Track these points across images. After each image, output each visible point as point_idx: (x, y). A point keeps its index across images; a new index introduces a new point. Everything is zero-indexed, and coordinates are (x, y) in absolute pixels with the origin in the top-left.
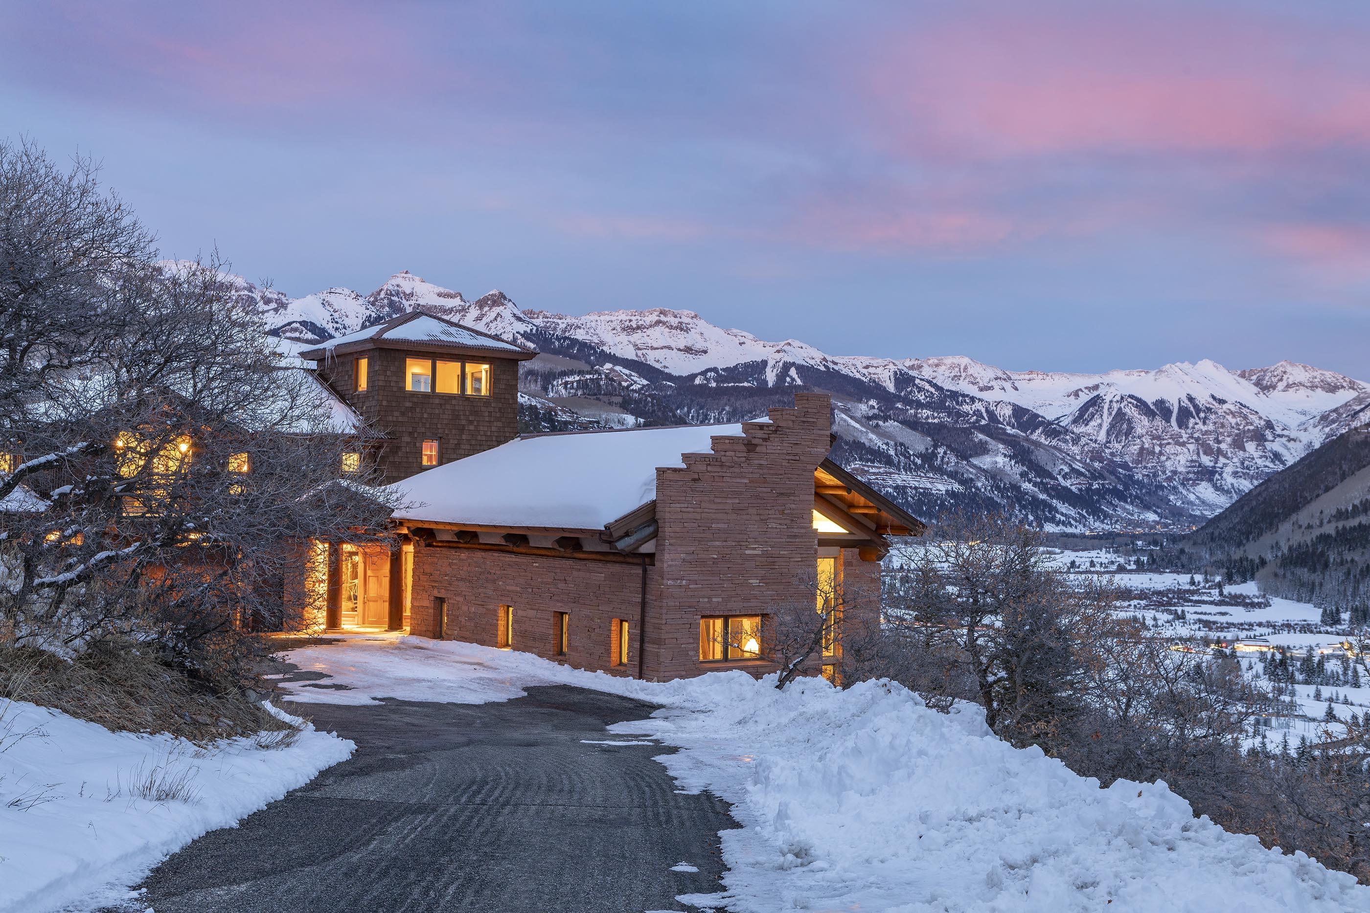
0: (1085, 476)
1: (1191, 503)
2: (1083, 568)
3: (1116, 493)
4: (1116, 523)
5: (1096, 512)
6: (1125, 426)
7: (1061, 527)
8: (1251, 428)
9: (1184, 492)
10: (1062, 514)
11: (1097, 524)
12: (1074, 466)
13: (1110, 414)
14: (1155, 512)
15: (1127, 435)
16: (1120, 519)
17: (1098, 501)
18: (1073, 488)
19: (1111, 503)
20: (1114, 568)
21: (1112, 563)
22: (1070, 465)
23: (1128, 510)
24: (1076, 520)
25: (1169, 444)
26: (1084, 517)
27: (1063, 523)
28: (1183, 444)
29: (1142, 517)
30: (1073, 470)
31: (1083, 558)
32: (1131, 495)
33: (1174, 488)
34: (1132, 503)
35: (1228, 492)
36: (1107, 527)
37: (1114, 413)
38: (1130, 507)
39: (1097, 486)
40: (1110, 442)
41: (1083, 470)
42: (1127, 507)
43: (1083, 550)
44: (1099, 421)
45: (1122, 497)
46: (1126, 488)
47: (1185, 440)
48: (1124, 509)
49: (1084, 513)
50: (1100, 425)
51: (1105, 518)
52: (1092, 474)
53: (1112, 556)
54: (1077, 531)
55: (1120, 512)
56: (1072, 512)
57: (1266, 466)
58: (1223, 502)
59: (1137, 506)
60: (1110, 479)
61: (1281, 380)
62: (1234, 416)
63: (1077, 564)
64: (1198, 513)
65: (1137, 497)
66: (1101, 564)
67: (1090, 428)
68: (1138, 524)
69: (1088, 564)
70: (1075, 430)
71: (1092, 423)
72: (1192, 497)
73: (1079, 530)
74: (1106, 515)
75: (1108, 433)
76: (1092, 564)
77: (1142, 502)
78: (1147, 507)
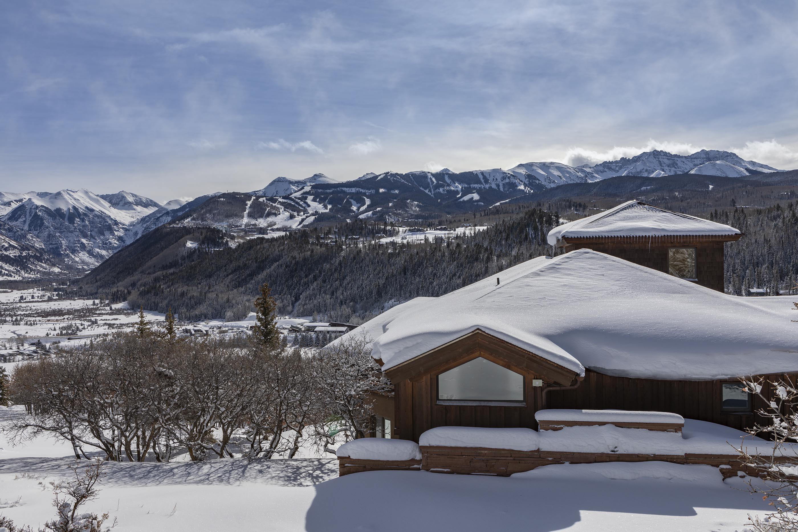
0: (18, 249)
1: (77, 262)
2: (27, 300)
3: (35, 257)
4: (37, 274)
5: (25, 268)
6: (39, 222)
7: (5, 277)
8: (107, 224)
9: (73, 256)
10: (6, 270)
11: (26, 275)
12: (11, 243)
13: (31, 215)
14: (58, 267)
15: (40, 227)
16: (39, 271)
17: (26, 262)
18: (11, 255)
19: (34, 263)
20: (46, 298)
21: (44, 296)
22: (9, 243)
23: (43, 266)
24: (13, 272)
25: (64, 231)
26: (19, 271)
27: (7, 275)
28: (72, 232)
29: (51, 270)
30: (10, 245)
31: (27, 293)
32: (44, 258)
33: (68, 254)
34: (45, 263)
35: (94, 256)
36: (32, 276)
37: (33, 215)
38: (44, 265)
39: (25, 254)
40: (31, 230)
41: (16, 246)
42: (43, 265)
43: (24, 290)
44: (24, 219)
45: (40, 259)
46: (41, 255)
47: (73, 230)
48: (41, 266)
49: (18, 269)
50: (25, 222)
51: (31, 271)
52: (22, 247)
53: (41, 293)
54: (16, 279)
55: (39, 268)
56: (12, 268)
57: (115, 243)
58: (94, 263)
59: (48, 264)
60: (32, 250)
61: (121, 201)
62: (98, 218)
63: (24, 297)
64: (80, 267)
65: (48, 260)
66: (38, 296)
67: (18, 223)
68: (49, 273)
69: (31, 297)
70: (10, 223)
71: (20, 220)
72: (77, 259)
73: (17, 278)
74: (32, 270)
75: (30, 226)
76: (33, 297)
77: (50, 262)
78: (54, 265)
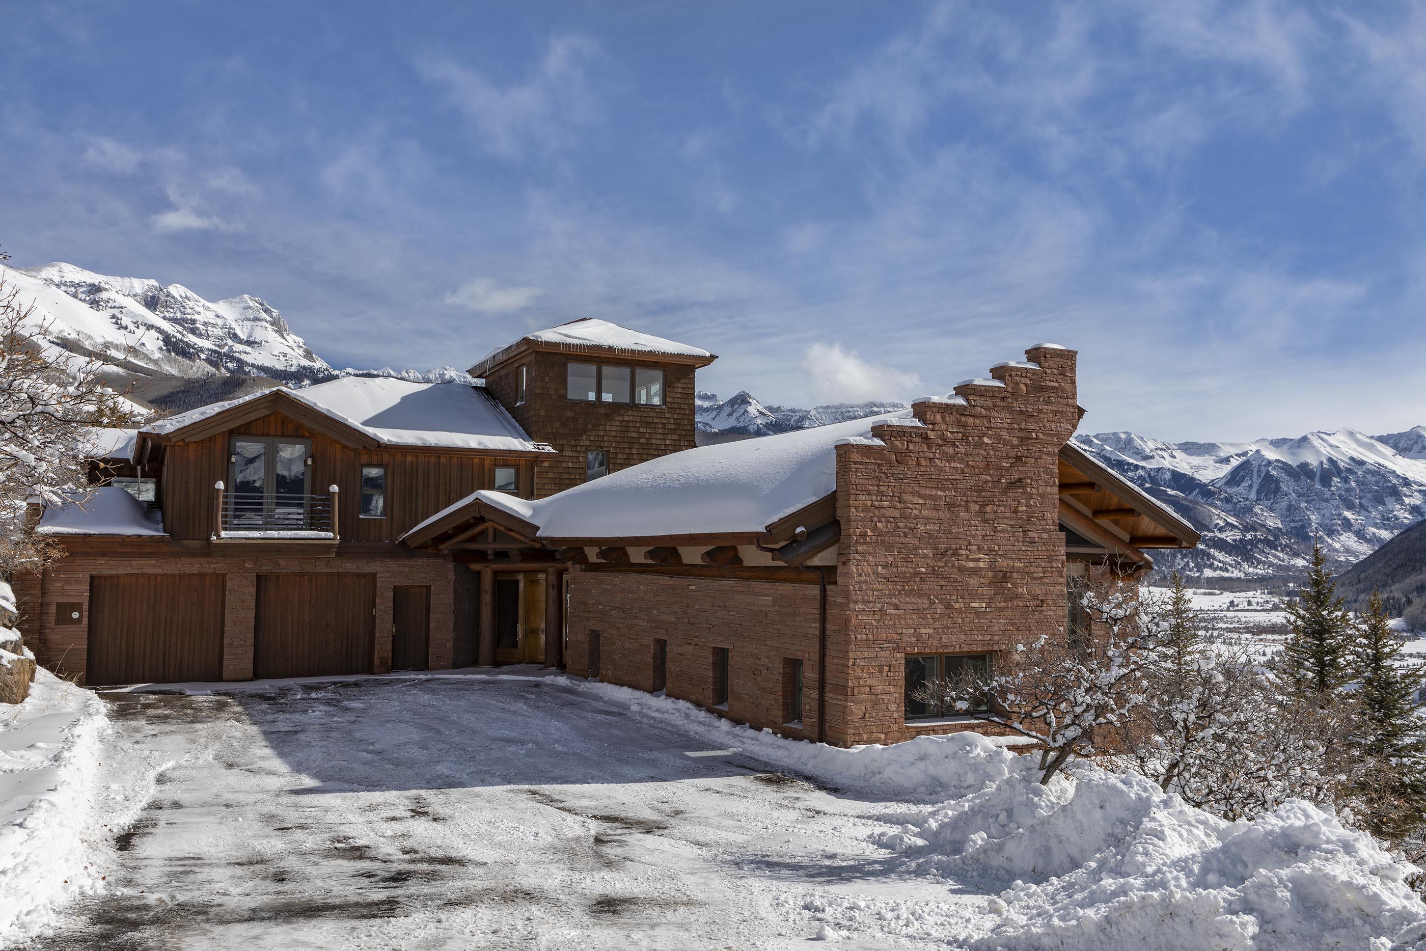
0: (1239, 529)
1: (1337, 550)
2: (1241, 607)
3: (1266, 542)
4: (1268, 568)
5: (1249, 558)
6: (1273, 486)
7: (1218, 572)
8: (1390, 485)
9: (1330, 541)
10: (1220, 561)
11: (1251, 570)
12: (1228, 520)
13: (1259, 476)
14: (1304, 558)
15: (1275, 494)
16: (1271, 565)
17: (1251, 550)
18: (1228, 539)
19: (1263, 551)
20: (1270, 606)
21: (1267, 602)
22: (1225, 520)
23: (1278, 557)
24: (1231, 565)
25: (1314, 500)
26: (1239, 563)
27: (1221, 569)
28: (1327, 500)
29: (1292, 562)
30: (1228, 524)
31: (1240, 598)
32: (1281, 544)
33: (1320, 537)
34: (1282, 551)
35: (1368, 541)
36: (1260, 572)
37: (1262, 475)
38: (1281, 555)
39: (1250, 537)
40: (1260, 500)
41: (1237, 524)
42: (1278, 554)
43: (1240, 592)
44: (1249, 482)
45: (1273, 545)
46: (1277, 538)
47: (1329, 496)
48: (1275, 557)
49: (1239, 559)
50: (1251, 486)
51: (1258, 564)
52: (1245, 527)
53: (1267, 597)
54: (1234, 575)
55: (1271, 559)
56: (1229, 559)
57: (1406, 518)
58: (1365, 550)
59: (1287, 554)
60: (1261, 531)
61: (1416, 443)
62: (1373, 475)
63: (1236, 603)
64: (1343, 559)
65: (1286, 546)
66: (1258, 603)
67: (1241, 489)
68: (1288, 568)
69: (1245, 604)
70: (1228, 490)
71: (1244, 484)
72: (1337, 546)
73: (1236, 574)
74: (1259, 562)
75: (1258, 493)
76: (1249, 603)
77: (1291, 549)
78: (1296, 555)
